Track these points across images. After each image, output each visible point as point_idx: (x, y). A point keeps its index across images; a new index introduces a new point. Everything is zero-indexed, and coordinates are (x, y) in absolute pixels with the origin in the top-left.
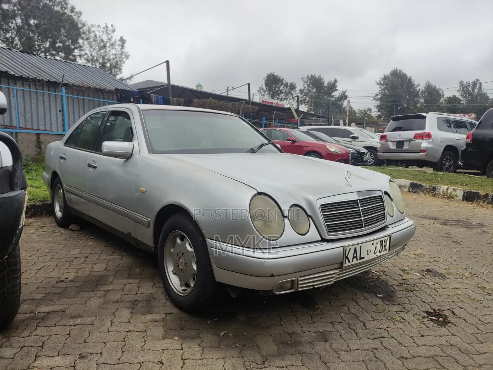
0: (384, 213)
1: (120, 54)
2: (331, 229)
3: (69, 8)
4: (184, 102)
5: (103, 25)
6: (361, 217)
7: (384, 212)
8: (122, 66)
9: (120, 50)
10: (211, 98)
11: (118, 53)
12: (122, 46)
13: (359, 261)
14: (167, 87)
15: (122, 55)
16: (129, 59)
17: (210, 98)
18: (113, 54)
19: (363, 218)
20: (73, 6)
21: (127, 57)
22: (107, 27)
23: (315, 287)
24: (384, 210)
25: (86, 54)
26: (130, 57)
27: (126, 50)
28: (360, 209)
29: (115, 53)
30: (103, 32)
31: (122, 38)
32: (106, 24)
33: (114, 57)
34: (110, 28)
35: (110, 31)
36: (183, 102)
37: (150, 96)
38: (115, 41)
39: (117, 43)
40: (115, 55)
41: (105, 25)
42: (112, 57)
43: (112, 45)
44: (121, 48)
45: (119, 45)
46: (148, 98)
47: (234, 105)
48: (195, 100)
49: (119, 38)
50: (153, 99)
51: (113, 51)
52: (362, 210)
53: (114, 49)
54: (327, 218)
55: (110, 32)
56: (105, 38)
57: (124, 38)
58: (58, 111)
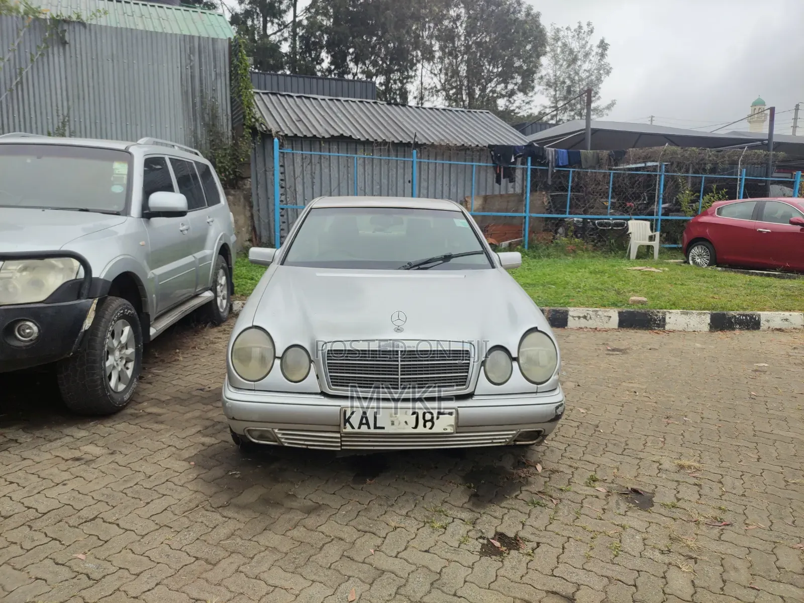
0: (467, 376)
1: (597, 69)
2: (336, 382)
3: (523, 10)
4: (609, 155)
5: (575, 26)
6: (398, 375)
7: (466, 374)
8: (599, 88)
9: (597, 62)
10: (667, 144)
11: (595, 66)
12: (602, 55)
13: (372, 430)
14: (584, 133)
15: (600, 70)
16: (611, 75)
17: (665, 145)
18: (585, 70)
19: (400, 377)
20: (529, 5)
21: (608, 73)
22: (580, 27)
23: (309, 447)
24: (467, 372)
25: (548, 74)
26: (613, 71)
27: (607, 60)
28: (400, 363)
29: (589, 68)
30: (573, 36)
31: (602, 42)
32: (579, 23)
33: (588, 74)
34: (585, 28)
35: (584, 34)
36: (607, 156)
37: (544, 150)
38: (591, 49)
39: (593, 51)
40: (588, 71)
41: (578, 25)
42: (584, 75)
43: (587, 55)
44: (599, 58)
45: (597, 53)
46: (541, 154)
47: (722, 153)
48: (631, 151)
49: (598, 43)
50: (548, 154)
51: (586, 66)
52: (401, 365)
53: (587, 62)
54: (332, 367)
55: (585, 36)
56: (575, 45)
57: (606, 42)
58: (407, 181)
